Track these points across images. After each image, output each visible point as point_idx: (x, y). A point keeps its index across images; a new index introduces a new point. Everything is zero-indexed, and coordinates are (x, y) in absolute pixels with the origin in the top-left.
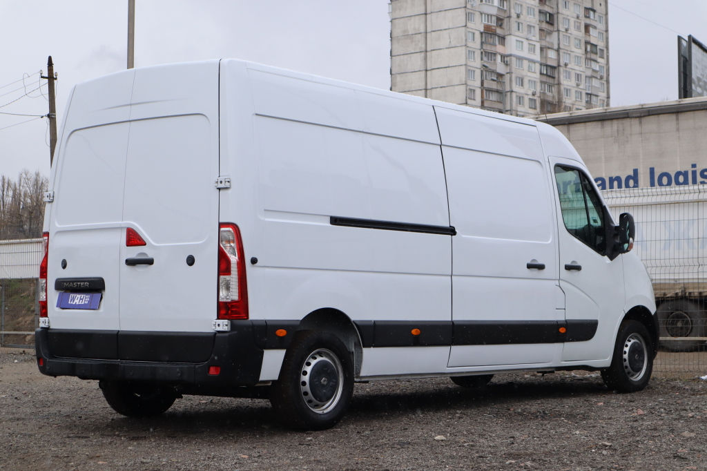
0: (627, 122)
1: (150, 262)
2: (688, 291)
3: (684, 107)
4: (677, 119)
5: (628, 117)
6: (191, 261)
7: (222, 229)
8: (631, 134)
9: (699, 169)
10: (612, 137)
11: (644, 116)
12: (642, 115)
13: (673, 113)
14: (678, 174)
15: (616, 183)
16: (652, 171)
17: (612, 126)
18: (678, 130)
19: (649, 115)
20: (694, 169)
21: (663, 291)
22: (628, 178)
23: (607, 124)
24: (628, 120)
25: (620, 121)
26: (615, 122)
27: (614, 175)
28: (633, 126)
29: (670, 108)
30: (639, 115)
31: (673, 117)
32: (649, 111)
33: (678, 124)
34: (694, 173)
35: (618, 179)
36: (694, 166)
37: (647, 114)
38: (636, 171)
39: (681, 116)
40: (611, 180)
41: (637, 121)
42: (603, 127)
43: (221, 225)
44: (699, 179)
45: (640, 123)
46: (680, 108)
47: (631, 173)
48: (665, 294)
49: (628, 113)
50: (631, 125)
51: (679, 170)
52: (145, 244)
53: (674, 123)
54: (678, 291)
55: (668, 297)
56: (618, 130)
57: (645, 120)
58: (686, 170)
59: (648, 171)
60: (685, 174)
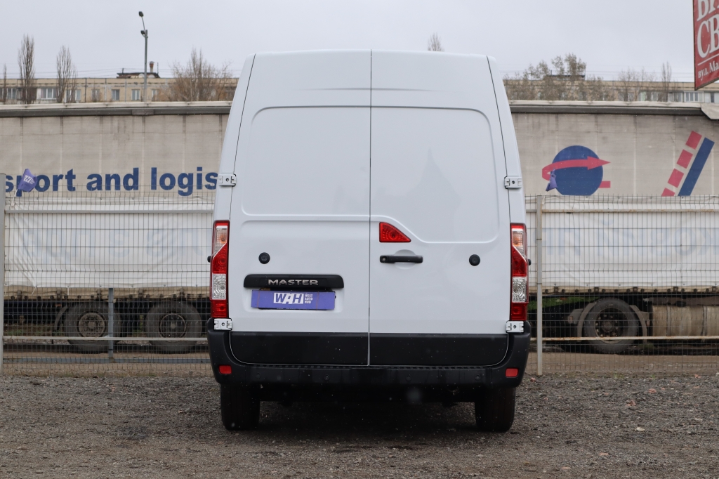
0: (129, 120)
1: (418, 260)
2: (186, 293)
3: (192, 110)
4: (184, 121)
5: (131, 115)
6: (475, 261)
7: (513, 230)
8: (133, 132)
9: (204, 173)
10: (111, 133)
11: (149, 115)
12: (147, 114)
13: (180, 115)
14: (183, 176)
15: (113, 182)
16: (154, 171)
17: (112, 123)
18: (184, 132)
19: (155, 115)
20: (199, 172)
21: (160, 293)
22: (127, 177)
23: (107, 120)
24: (131, 117)
25: (121, 118)
26: (116, 119)
27: (112, 173)
28: (136, 124)
29: (177, 110)
30: (143, 114)
31: (180, 119)
32: (155, 111)
33: (185, 126)
34: (199, 176)
35: (117, 177)
36: (199, 169)
37: (152, 113)
38: (136, 171)
39: (189, 119)
40: (108, 178)
41: (140, 119)
42: (101, 122)
43: (512, 225)
44: (204, 182)
45: (144, 122)
46: (188, 110)
47: (132, 172)
48: (161, 296)
49: (131, 111)
50: (133, 123)
51: (183, 172)
52: (410, 241)
53: (181, 124)
54: (175, 293)
55: (165, 299)
56: (119, 128)
57: (148, 119)
58: (191, 172)
59: (150, 171)
60: (190, 177)
